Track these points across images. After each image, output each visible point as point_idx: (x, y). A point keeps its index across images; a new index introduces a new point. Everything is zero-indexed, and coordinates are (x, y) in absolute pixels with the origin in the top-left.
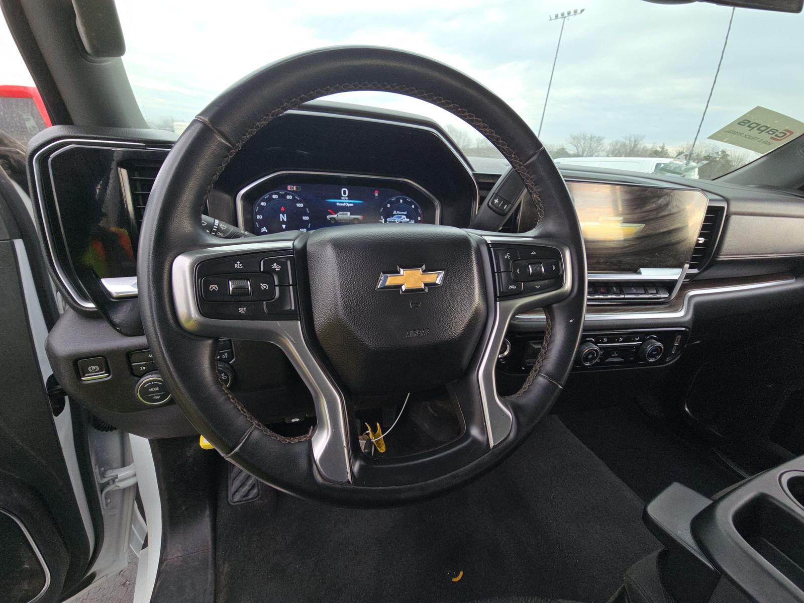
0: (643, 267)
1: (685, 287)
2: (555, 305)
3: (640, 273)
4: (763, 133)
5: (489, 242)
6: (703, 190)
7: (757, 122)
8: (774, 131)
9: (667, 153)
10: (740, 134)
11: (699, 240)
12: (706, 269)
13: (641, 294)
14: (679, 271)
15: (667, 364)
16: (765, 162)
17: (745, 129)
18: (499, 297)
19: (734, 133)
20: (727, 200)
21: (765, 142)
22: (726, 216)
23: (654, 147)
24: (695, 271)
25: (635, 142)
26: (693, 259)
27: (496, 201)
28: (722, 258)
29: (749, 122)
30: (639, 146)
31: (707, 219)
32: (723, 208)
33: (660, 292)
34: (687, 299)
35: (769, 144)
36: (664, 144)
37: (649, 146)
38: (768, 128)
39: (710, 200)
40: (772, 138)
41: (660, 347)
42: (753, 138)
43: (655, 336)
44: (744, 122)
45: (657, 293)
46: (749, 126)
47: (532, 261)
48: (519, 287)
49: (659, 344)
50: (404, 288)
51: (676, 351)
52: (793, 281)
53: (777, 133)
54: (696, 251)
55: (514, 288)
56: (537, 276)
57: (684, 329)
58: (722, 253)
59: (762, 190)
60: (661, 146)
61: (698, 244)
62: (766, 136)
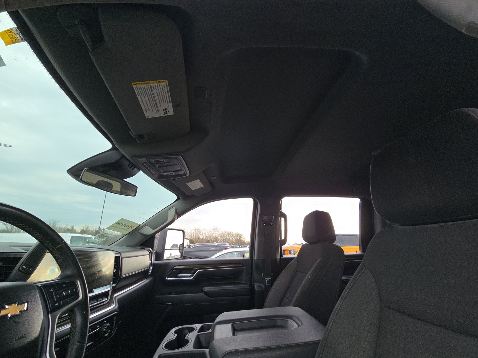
0: (94, 289)
1: (113, 293)
2: (75, 308)
3: (94, 292)
4: (125, 227)
5: (40, 286)
6: (112, 250)
7: (122, 223)
8: (128, 226)
9: (75, 230)
10: (117, 227)
11: (114, 271)
12: (118, 283)
13: (96, 302)
14: (109, 286)
15: (113, 335)
16: (127, 237)
17: (119, 226)
18: (50, 312)
19: (115, 227)
20: (120, 253)
21: (126, 230)
22: (121, 259)
23: (67, 227)
24: (115, 285)
25: (54, 224)
26: (113, 279)
27: (25, 267)
28: (123, 276)
29: (120, 223)
30: (56, 226)
31: (115, 262)
32: (119, 256)
33: (104, 299)
34: (114, 298)
35: (127, 230)
36: (73, 225)
37: (63, 226)
38: (126, 225)
39: (115, 254)
40: (128, 228)
41: (109, 326)
42: (122, 229)
43: (106, 321)
44: (118, 223)
45: (102, 300)
46: (120, 225)
47: (64, 289)
48: (60, 303)
49: (108, 324)
50: (9, 315)
51: (115, 326)
52: (146, 280)
53: (129, 227)
54: (114, 276)
55: (57, 304)
56: (67, 296)
57: (116, 313)
58: (122, 274)
59: (128, 248)
60: (72, 226)
61: (114, 273)
62: (126, 228)
